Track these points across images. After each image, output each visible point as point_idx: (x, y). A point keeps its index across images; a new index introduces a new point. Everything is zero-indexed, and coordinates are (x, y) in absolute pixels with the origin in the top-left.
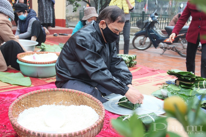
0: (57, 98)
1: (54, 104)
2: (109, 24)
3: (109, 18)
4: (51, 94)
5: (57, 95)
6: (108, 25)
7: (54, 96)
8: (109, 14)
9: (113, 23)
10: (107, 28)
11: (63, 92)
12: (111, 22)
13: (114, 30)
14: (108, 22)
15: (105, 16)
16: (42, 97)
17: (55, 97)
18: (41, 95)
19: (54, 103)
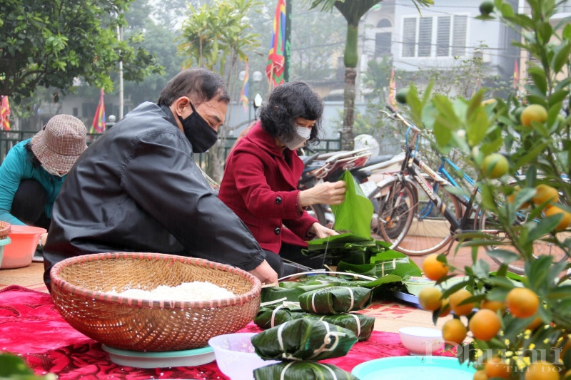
0: (118, 277)
1: (114, 290)
2: (199, 104)
3: (198, 91)
4: (106, 266)
5: (117, 269)
6: (196, 108)
7: (113, 271)
8: (197, 82)
9: (208, 103)
10: (195, 114)
11: (131, 261)
12: (203, 101)
13: (210, 119)
14: (196, 100)
15: (188, 89)
16: (87, 273)
17: (112, 275)
18: (86, 268)
19: (113, 288)
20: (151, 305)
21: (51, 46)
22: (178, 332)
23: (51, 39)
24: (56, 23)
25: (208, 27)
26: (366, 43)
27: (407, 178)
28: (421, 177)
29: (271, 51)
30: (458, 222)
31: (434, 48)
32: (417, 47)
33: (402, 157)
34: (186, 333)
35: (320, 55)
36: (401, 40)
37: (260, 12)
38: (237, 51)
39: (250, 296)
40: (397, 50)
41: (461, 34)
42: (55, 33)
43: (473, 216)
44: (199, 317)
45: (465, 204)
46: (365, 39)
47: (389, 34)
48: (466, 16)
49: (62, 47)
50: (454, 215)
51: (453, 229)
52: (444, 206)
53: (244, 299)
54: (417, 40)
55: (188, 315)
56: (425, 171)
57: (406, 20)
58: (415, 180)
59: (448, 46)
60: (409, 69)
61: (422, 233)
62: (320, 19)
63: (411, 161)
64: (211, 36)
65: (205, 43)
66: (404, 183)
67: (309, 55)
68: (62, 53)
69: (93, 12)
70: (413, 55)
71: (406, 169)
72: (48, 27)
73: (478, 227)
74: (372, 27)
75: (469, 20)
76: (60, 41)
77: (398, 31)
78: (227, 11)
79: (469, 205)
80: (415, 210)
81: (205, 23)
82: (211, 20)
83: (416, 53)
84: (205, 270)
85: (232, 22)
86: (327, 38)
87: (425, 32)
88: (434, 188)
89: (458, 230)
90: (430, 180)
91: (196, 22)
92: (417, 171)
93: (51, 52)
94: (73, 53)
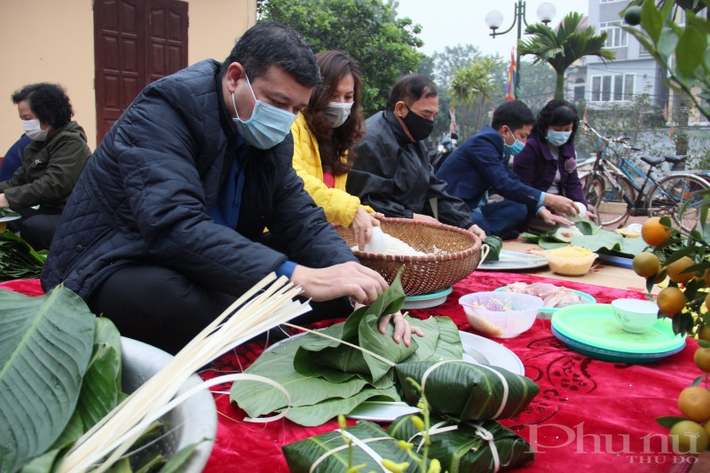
12: (414, 101)
13: (423, 113)
20: (394, 259)
21: (369, 95)
22: (408, 281)
23: (369, 90)
24: (373, 81)
25: (466, 80)
26: (569, 92)
27: (598, 172)
28: (607, 172)
29: (507, 95)
30: (633, 203)
31: (612, 96)
32: (601, 95)
33: (593, 159)
34: (415, 282)
35: (539, 100)
36: (591, 90)
37: (501, 75)
38: (485, 95)
39: (469, 253)
40: (589, 96)
41: (629, 86)
42: (371, 87)
43: (643, 199)
44: (425, 269)
45: (638, 190)
46: (567, 90)
47: (583, 87)
48: (633, 76)
49: (376, 94)
50: (630, 198)
51: (629, 208)
52: (623, 192)
53: (464, 254)
54: (601, 90)
55: (415, 267)
56: (611, 168)
57: (595, 78)
58: (603, 174)
59: (621, 94)
60: (596, 108)
61: (606, 211)
62: (539, 79)
63: (601, 161)
64: (468, 86)
65: (464, 90)
66: (596, 176)
67: (532, 101)
68: (376, 99)
69: (395, 72)
70: (598, 99)
71: (597, 166)
72: (368, 83)
73: (647, 206)
74: (572, 82)
75: (635, 78)
76: (374, 91)
77: (589, 85)
78: (478, 69)
79: (641, 191)
80: (603, 194)
81: (464, 77)
82: (468, 76)
83: (601, 99)
84: (440, 231)
85: (482, 76)
86: (544, 89)
87: (607, 85)
88: (616, 179)
89: (633, 209)
90: (613, 174)
91: (459, 77)
92: (605, 168)
93: (369, 99)
94: (383, 98)
